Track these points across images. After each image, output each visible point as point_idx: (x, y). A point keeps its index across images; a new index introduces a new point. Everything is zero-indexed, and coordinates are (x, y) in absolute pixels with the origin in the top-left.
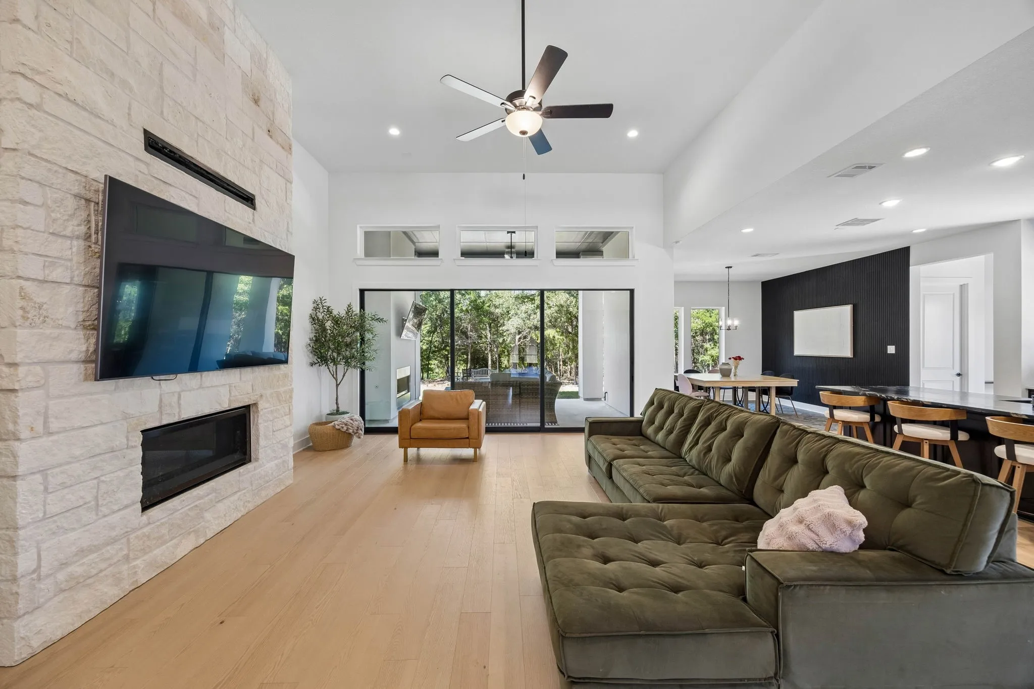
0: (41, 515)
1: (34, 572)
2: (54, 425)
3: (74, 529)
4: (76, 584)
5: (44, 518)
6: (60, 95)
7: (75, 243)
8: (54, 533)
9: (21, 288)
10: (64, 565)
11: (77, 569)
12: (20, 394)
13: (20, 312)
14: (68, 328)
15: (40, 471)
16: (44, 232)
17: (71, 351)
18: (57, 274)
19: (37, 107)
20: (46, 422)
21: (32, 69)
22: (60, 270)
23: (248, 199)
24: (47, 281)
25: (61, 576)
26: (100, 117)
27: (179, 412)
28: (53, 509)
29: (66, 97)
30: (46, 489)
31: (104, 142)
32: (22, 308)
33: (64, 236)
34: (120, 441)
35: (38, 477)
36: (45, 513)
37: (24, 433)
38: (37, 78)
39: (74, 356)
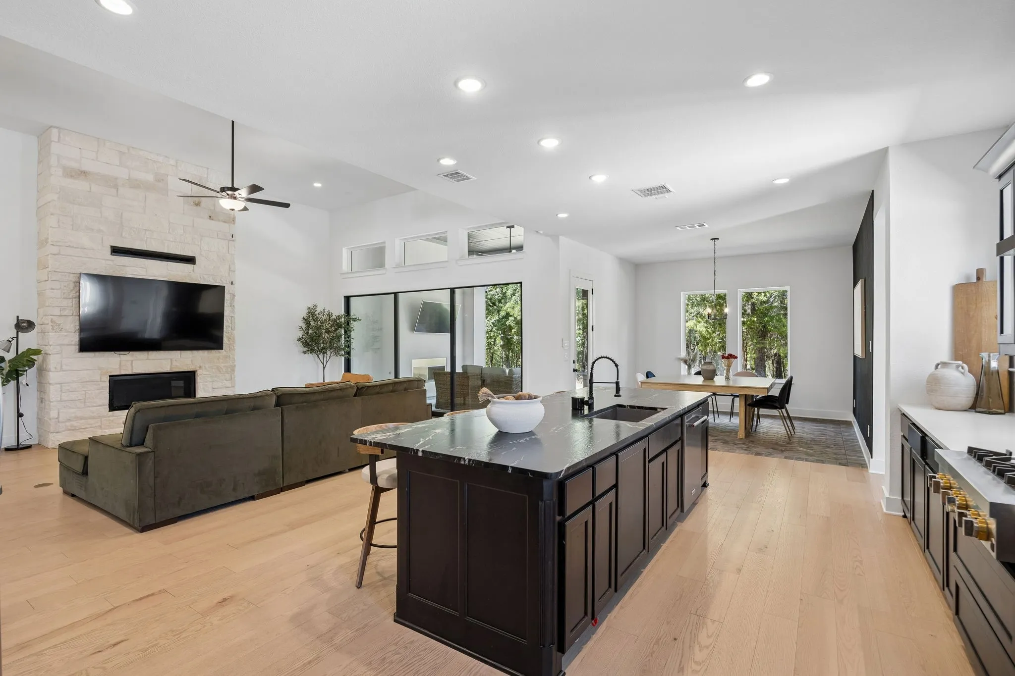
0: (59, 399)
1: (57, 418)
2: (64, 367)
3: (73, 408)
4: (74, 429)
5: (61, 401)
6: (67, 247)
7: (74, 300)
8: (64, 407)
9: (52, 319)
10: (69, 420)
11: (75, 423)
12: (51, 355)
13: (51, 327)
14: (72, 332)
15: (59, 384)
16: (60, 298)
17: (72, 341)
18: (65, 313)
19: (58, 254)
20: (61, 366)
21: (56, 241)
22: (67, 311)
23: (190, 260)
24: (62, 316)
25: (68, 424)
26: (85, 249)
27: (132, 370)
28: (64, 398)
29: (69, 246)
30: (61, 391)
31: (89, 258)
32: (52, 326)
33: (69, 298)
34: (98, 378)
35: (59, 386)
36: (61, 399)
37: (52, 369)
38: (58, 244)
39: (73, 343)
